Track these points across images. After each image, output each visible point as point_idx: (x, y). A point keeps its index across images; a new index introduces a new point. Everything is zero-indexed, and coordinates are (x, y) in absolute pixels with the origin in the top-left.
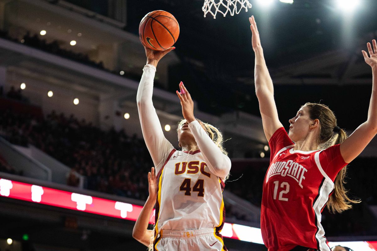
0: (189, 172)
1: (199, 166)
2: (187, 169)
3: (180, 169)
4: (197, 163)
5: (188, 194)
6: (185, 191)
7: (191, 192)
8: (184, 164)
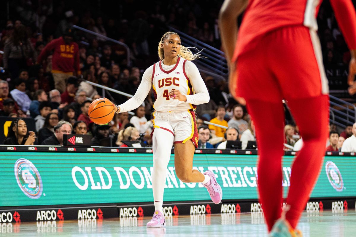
0: (166, 85)
1: (172, 81)
2: (165, 83)
3: (161, 84)
4: (170, 79)
5: (168, 99)
6: (166, 98)
7: (169, 97)
8: (163, 80)
